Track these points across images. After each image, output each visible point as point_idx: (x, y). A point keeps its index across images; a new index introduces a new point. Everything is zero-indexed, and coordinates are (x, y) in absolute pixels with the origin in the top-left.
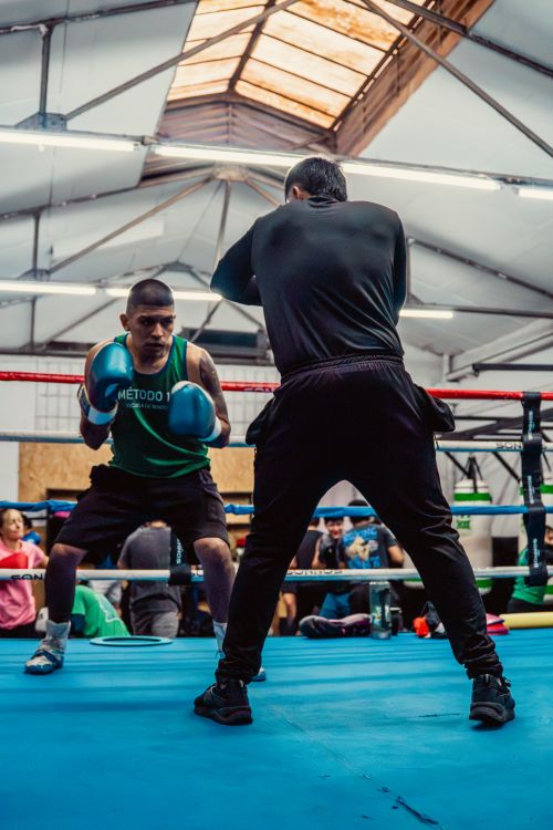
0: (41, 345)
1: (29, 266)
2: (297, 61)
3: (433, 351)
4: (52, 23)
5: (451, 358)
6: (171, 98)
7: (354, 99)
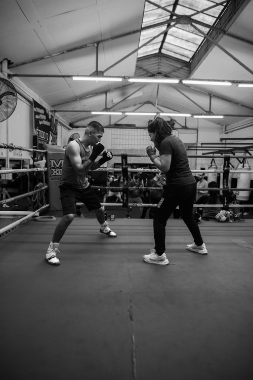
0: (112, 125)
1: (104, 107)
2: (178, 42)
3: (221, 125)
4: (98, 43)
5: (226, 126)
6: (138, 57)
7: (196, 52)
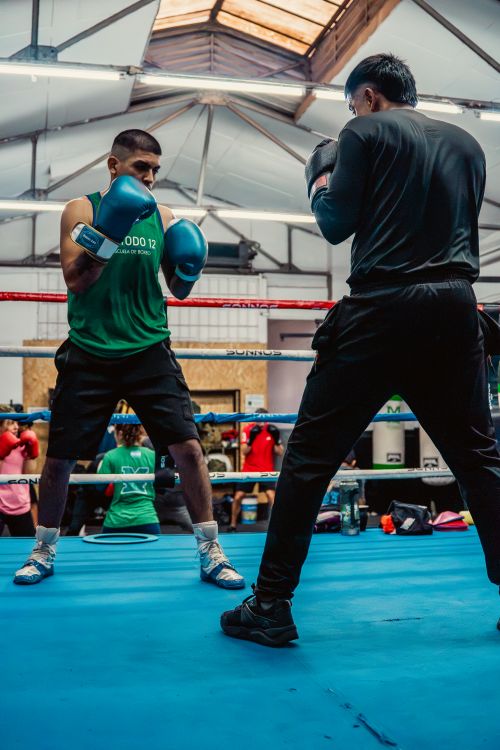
1: (29, 187)
6: (155, 28)
7: (327, 27)
